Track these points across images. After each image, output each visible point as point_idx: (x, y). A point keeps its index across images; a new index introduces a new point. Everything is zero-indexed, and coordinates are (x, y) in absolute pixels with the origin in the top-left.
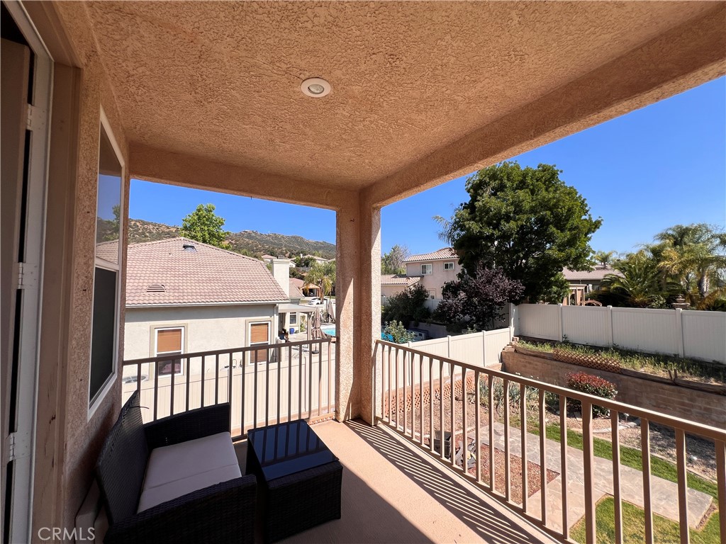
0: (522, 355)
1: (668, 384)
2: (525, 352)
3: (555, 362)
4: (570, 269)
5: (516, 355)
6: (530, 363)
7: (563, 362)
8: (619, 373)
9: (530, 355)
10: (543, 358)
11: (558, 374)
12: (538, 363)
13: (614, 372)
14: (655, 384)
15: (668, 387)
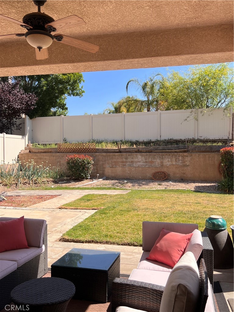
0: (35, 154)
1: (117, 152)
2: (37, 151)
3: (58, 154)
4: (69, 94)
5: (30, 154)
6: (41, 159)
7: (63, 152)
8: (95, 152)
9: (41, 152)
10: (51, 152)
11: (60, 162)
12: (47, 157)
13: (92, 152)
14: (111, 154)
15: (117, 154)
